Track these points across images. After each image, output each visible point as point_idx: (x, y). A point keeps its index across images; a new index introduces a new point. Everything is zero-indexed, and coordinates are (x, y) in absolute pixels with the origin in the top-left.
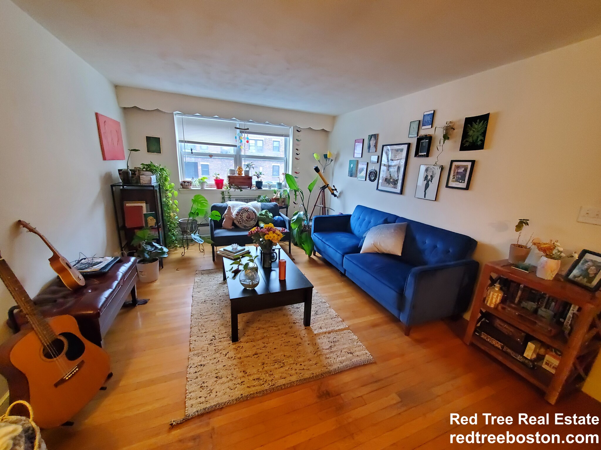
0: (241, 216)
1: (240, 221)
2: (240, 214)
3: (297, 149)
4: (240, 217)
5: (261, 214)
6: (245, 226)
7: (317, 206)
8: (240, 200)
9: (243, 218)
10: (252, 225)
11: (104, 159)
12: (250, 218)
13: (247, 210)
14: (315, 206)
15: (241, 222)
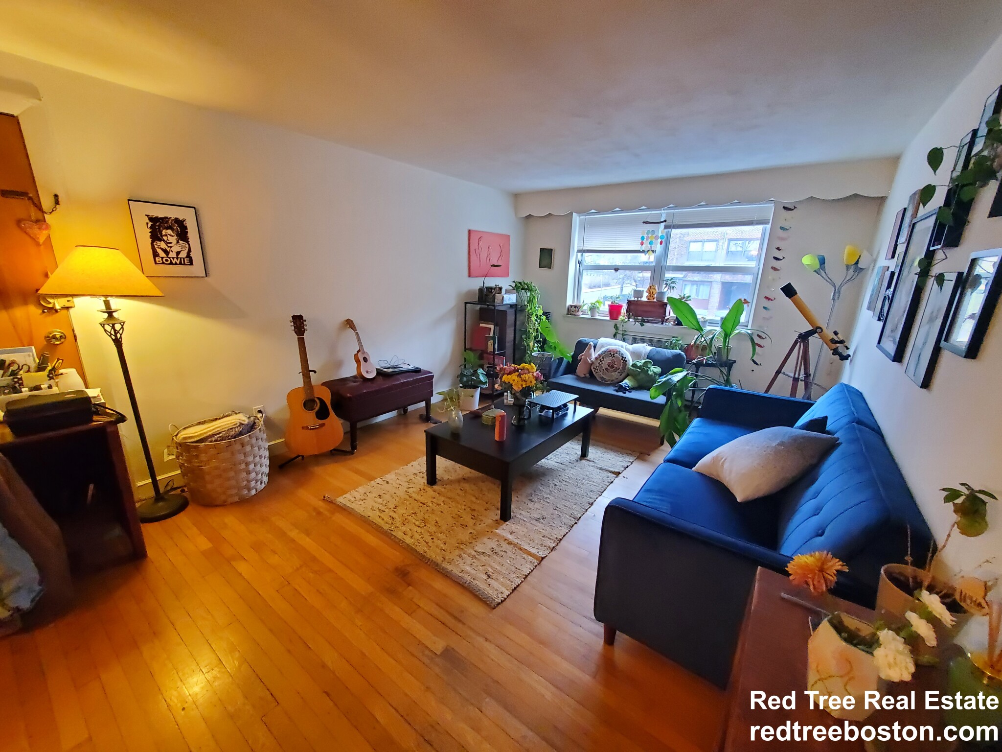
0: (601, 362)
1: (597, 368)
2: (601, 358)
3: (778, 249)
4: (599, 363)
5: (634, 365)
6: (602, 378)
7: (784, 373)
8: (645, 340)
9: (602, 365)
10: (613, 378)
11: (470, 276)
12: (613, 367)
13: (614, 354)
14: (778, 372)
15: (597, 370)
